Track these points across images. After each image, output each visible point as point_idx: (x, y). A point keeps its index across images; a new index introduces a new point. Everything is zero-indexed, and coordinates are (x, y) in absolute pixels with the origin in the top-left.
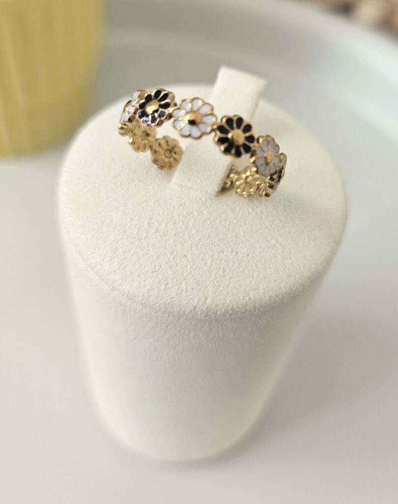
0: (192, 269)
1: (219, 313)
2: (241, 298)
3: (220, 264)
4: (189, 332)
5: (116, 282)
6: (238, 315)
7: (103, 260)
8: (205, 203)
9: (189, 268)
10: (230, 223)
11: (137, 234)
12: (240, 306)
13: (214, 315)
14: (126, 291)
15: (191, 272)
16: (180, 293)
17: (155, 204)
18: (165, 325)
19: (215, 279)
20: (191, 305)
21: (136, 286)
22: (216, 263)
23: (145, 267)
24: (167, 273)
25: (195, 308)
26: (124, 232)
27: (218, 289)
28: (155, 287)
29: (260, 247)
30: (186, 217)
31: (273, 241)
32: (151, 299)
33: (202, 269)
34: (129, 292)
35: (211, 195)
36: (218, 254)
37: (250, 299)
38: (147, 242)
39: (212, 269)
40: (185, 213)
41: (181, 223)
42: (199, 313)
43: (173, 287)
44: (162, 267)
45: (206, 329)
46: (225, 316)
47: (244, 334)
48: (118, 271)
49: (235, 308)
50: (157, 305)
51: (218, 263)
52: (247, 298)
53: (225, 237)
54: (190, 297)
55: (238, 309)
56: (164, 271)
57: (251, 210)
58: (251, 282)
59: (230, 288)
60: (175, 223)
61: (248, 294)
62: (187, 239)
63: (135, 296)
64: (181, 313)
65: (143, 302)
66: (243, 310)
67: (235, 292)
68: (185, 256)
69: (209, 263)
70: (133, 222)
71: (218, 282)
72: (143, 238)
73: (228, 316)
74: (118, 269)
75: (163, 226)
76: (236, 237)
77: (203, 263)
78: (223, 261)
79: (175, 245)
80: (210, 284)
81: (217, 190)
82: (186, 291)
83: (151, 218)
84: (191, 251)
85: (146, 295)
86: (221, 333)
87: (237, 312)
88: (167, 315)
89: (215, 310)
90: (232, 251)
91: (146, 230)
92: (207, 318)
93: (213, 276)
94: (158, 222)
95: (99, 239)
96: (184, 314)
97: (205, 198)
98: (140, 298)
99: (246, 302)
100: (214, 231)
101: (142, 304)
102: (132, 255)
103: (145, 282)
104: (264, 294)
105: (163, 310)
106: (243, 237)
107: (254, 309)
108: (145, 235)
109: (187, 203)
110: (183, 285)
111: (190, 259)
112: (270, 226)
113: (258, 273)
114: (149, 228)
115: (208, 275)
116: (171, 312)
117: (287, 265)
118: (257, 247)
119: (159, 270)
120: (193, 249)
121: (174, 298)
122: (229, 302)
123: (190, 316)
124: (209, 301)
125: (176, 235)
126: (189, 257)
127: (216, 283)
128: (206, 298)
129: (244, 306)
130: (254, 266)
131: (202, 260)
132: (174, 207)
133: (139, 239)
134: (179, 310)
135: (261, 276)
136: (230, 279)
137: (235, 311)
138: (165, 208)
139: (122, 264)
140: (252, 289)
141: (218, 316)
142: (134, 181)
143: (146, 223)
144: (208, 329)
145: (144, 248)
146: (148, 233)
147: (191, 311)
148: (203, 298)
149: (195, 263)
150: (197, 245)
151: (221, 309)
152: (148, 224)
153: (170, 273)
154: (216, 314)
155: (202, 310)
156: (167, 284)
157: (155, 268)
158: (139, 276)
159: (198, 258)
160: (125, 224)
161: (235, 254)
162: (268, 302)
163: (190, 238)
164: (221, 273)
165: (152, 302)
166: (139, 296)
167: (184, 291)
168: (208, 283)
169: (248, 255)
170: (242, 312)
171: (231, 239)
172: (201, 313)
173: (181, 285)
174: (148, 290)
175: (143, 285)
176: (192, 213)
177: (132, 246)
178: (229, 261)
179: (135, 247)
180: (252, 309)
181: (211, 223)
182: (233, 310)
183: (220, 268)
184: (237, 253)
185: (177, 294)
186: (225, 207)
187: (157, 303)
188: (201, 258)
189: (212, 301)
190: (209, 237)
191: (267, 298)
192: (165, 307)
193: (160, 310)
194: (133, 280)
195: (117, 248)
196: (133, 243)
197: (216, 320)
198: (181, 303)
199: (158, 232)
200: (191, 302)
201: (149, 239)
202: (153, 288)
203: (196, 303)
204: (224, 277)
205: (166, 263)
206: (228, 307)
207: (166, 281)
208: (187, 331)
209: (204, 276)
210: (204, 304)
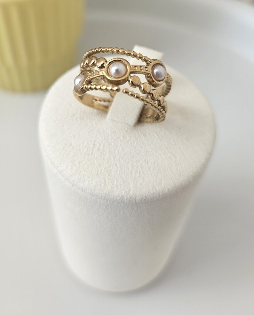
0: (120, 173)
1: (137, 199)
2: (151, 189)
3: (137, 169)
4: (120, 210)
5: (75, 181)
6: (149, 200)
7: (67, 167)
8: (127, 131)
9: (118, 172)
10: (143, 143)
11: (86, 151)
12: (150, 195)
13: (134, 201)
14: (81, 186)
15: (119, 174)
16: (114, 187)
17: (97, 132)
18: (105, 206)
19: (135, 178)
20: (121, 195)
21: (87, 183)
23: (92, 171)
25: (122, 197)
26: (79, 150)
27: (136, 184)
28: (98, 183)
30: (116, 140)
31: (169, 154)
32: (96, 191)
33: (127, 172)
34: (83, 187)
35: (130, 125)
36: (136, 162)
37: (156, 190)
38: (93, 156)
39: (132, 172)
40: (115, 138)
41: (113, 144)
42: (125, 199)
43: (109, 183)
44: (102, 171)
45: (130, 209)
46: (141, 201)
47: (153, 211)
48: (76, 174)
49: (147, 196)
50: (100, 195)
51: (136, 168)
52: (154, 190)
53: (140, 152)
54: (120, 190)
55: (149, 197)
56: (103, 174)
57: (155, 135)
58: (156, 180)
59: (144, 184)
60: (109, 144)
61: (155, 187)
62: (117, 154)
63: (86, 189)
65: (91, 193)
67: (147, 186)
68: (116, 164)
69: (130, 168)
70: (84, 144)
71: (136, 180)
72: (91, 153)
73: (143, 201)
74: (76, 173)
75: (102, 146)
76: (147, 152)
77: (127, 168)
78: (139, 167)
79: (110, 158)
81: (134, 122)
82: (117, 186)
83: (95, 141)
84: (120, 161)
85: (93, 188)
86: (139, 211)
87: (149, 198)
88: (106, 201)
89: (135, 198)
90: (145, 161)
91: (92, 149)
92: (130, 202)
93: (133, 177)
94: (99, 143)
95: (64, 155)
96: (116, 200)
97: (127, 128)
98: (90, 191)
99: (154, 192)
100: (133, 148)
101: (90, 194)
102: (84, 164)
103: (92, 181)
104: (164, 186)
105: (103, 198)
106: (151, 151)
107: (159, 196)
108: (92, 152)
109: (117, 131)
110: (115, 182)
111: (119, 166)
112: (168, 144)
113: (160, 174)
114: (94, 147)
115: (130, 176)
116: (108, 199)
117: (178, 168)
118: (160, 158)
119: (100, 173)
120: (121, 160)
121: (109, 190)
122: (143, 193)
123: (120, 201)
124: (131, 192)
125: (110, 151)
126: (118, 165)
128: (129, 190)
129: (152, 195)
131: (126, 167)
132: (108, 134)
133: (88, 155)
134: (113, 198)
136: (143, 178)
137: (147, 197)
138: (103, 135)
139: (78, 170)
140: (157, 184)
141: (137, 201)
142: (84, 118)
143: (92, 144)
145: (91, 160)
146: (93, 150)
147: (120, 198)
148: (127, 190)
149: (122, 169)
150: (123, 157)
151: (139, 197)
152: (93, 145)
153: (107, 175)
155: (127, 197)
156: (105, 182)
157: (98, 172)
158: (89, 177)
159: (124, 165)
160: (80, 146)
161: (146, 162)
162: (167, 192)
163: (118, 154)
164: (138, 175)
166: (89, 189)
167: (116, 186)
168: (130, 181)
169: (154, 163)
170: (151, 198)
171: (144, 153)
172: (127, 199)
173: (114, 182)
174: (94, 186)
175: (91, 182)
176: (119, 137)
177: (84, 158)
178: (143, 167)
179: (85, 160)
180: (158, 196)
181: (131, 143)
182: (146, 197)
183: (137, 171)
184: (147, 162)
185: (112, 188)
186: (140, 133)
187: (100, 193)
188: (125, 165)
189: (133, 192)
190: (130, 152)
191: (166, 190)
192: (105, 196)
193: (101, 198)
194: (85, 180)
195: (75, 160)
196: (84, 157)
197: (136, 203)
198: (114, 194)
199: (99, 149)
200: (120, 193)
201: (94, 154)
202: (97, 185)
203: (123, 193)
204: (140, 177)
205: (105, 169)
206: (143, 195)
207: (104, 180)
208: (118, 210)
209: (127, 177)
210: (128, 194)
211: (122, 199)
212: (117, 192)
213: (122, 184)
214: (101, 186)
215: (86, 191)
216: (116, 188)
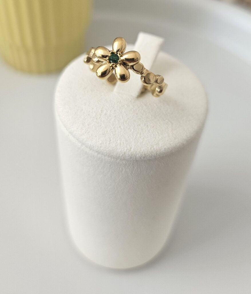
1: (137, 156)
2: (149, 148)
4: (122, 169)
5: (84, 139)
6: (148, 158)
7: (78, 128)
8: (131, 101)
9: (122, 133)
10: (144, 111)
11: (95, 116)
13: (135, 157)
14: (89, 144)
15: (123, 135)
16: (117, 145)
17: (105, 101)
18: (109, 165)
19: (136, 138)
20: (123, 152)
21: (94, 142)
22: (136, 131)
23: (99, 132)
24: (111, 135)
25: (125, 153)
26: (89, 115)
27: (137, 143)
28: (104, 142)
29: (160, 123)
30: (121, 108)
31: (167, 120)
32: (102, 148)
33: (129, 133)
34: (91, 145)
35: (134, 97)
36: (138, 125)
37: (154, 149)
39: (134, 133)
40: (120, 106)
41: (118, 111)
42: (127, 156)
43: (113, 142)
44: (108, 132)
45: (131, 167)
46: (140, 158)
47: (152, 172)
49: (146, 153)
50: (105, 152)
51: (137, 130)
52: (153, 148)
53: (141, 118)
54: (123, 147)
55: (148, 154)
56: (109, 134)
57: (155, 105)
58: (154, 140)
59: (143, 143)
60: (115, 111)
61: (153, 147)
62: (121, 119)
63: (93, 147)
64: (118, 156)
65: (98, 150)
66: (150, 155)
67: (146, 145)
68: (120, 127)
69: (133, 130)
70: (93, 110)
71: (137, 140)
72: (98, 117)
73: (142, 158)
74: (85, 133)
75: (109, 112)
76: (147, 118)
78: (140, 130)
79: (115, 121)
80: (133, 140)
81: (137, 95)
82: (120, 144)
83: (103, 108)
84: (123, 124)
85: (100, 146)
86: (139, 170)
87: (147, 156)
88: (110, 158)
89: (135, 154)
90: (145, 125)
92: (131, 159)
93: (135, 137)
94: (106, 110)
95: (75, 118)
96: (119, 157)
97: (131, 99)
98: (96, 148)
99: (152, 151)
100: (135, 114)
102: (93, 126)
104: (161, 147)
105: (108, 154)
106: (151, 118)
107: (156, 154)
109: (122, 101)
110: (119, 141)
112: (165, 113)
113: (158, 136)
114: (102, 113)
115: (132, 136)
116: (112, 155)
117: (174, 133)
118: (158, 123)
119: (106, 133)
120: (124, 123)
121: (113, 147)
122: (142, 150)
123: (122, 158)
124: (132, 150)
125: (115, 116)
126: (122, 127)
127: (136, 141)
128: (131, 148)
129: (151, 153)
130: (157, 133)
131: (129, 129)
132: (115, 103)
133: (97, 118)
134: (116, 155)
135: (160, 137)
136: (143, 138)
137: (146, 155)
138: (110, 103)
139: (87, 130)
140: (155, 144)
141: (137, 158)
142: (94, 90)
144: (132, 167)
145: (99, 123)
146: (101, 115)
147: (123, 155)
148: (129, 148)
149: (125, 131)
150: (126, 121)
151: (139, 154)
152: (101, 111)
154: (136, 157)
155: (129, 154)
156: (110, 141)
157: (104, 132)
158: (96, 136)
160: (89, 111)
161: (146, 126)
162: (164, 151)
164: (139, 136)
165: (103, 149)
168: (132, 140)
169: (153, 127)
170: (150, 156)
171: (144, 119)
172: (128, 156)
173: (117, 141)
174: (100, 144)
175: (98, 141)
176: (124, 106)
178: (143, 130)
180: (155, 155)
181: (134, 111)
182: (145, 155)
183: (138, 133)
184: (147, 126)
186: (142, 103)
187: (105, 150)
189: (134, 149)
190: (133, 117)
191: (163, 149)
192: (109, 152)
193: (106, 155)
194: (92, 139)
195: (85, 123)
196: (93, 120)
197: (136, 160)
198: (118, 150)
199: (106, 115)
200: (123, 150)
201: (102, 118)
202: (103, 143)
203: (125, 150)
204: (140, 137)
205: (110, 130)
206: (142, 153)
207: (110, 139)
208: (121, 168)
209: (130, 137)
210: (130, 151)
211: (124, 155)
212: (120, 149)
213: (125, 143)
214: (107, 144)
215: (93, 148)
216: (119, 146)
